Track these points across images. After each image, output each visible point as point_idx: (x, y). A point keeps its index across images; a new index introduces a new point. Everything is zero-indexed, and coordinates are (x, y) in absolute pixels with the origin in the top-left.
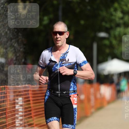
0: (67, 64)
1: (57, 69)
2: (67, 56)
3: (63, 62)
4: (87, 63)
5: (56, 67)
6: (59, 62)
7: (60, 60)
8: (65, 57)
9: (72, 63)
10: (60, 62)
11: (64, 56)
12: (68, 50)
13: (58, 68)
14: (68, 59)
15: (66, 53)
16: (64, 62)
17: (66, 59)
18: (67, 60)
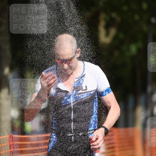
0: (85, 94)
1: (70, 102)
2: (83, 81)
3: (79, 92)
4: (111, 91)
5: (68, 100)
6: (73, 92)
7: (73, 88)
8: (81, 83)
9: (92, 93)
10: (75, 91)
11: (79, 82)
12: (84, 71)
13: (72, 100)
14: (86, 87)
15: (82, 77)
16: (81, 91)
17: (82, 87)
18: (84, 88)
